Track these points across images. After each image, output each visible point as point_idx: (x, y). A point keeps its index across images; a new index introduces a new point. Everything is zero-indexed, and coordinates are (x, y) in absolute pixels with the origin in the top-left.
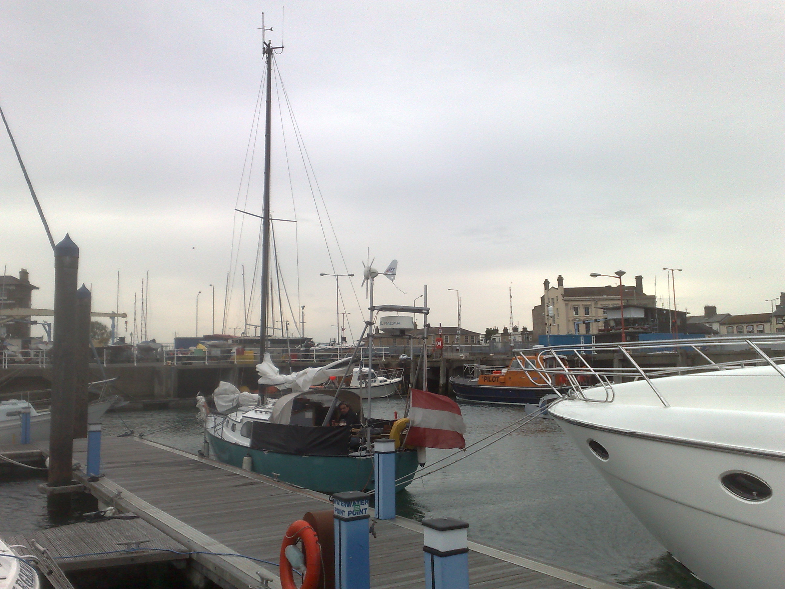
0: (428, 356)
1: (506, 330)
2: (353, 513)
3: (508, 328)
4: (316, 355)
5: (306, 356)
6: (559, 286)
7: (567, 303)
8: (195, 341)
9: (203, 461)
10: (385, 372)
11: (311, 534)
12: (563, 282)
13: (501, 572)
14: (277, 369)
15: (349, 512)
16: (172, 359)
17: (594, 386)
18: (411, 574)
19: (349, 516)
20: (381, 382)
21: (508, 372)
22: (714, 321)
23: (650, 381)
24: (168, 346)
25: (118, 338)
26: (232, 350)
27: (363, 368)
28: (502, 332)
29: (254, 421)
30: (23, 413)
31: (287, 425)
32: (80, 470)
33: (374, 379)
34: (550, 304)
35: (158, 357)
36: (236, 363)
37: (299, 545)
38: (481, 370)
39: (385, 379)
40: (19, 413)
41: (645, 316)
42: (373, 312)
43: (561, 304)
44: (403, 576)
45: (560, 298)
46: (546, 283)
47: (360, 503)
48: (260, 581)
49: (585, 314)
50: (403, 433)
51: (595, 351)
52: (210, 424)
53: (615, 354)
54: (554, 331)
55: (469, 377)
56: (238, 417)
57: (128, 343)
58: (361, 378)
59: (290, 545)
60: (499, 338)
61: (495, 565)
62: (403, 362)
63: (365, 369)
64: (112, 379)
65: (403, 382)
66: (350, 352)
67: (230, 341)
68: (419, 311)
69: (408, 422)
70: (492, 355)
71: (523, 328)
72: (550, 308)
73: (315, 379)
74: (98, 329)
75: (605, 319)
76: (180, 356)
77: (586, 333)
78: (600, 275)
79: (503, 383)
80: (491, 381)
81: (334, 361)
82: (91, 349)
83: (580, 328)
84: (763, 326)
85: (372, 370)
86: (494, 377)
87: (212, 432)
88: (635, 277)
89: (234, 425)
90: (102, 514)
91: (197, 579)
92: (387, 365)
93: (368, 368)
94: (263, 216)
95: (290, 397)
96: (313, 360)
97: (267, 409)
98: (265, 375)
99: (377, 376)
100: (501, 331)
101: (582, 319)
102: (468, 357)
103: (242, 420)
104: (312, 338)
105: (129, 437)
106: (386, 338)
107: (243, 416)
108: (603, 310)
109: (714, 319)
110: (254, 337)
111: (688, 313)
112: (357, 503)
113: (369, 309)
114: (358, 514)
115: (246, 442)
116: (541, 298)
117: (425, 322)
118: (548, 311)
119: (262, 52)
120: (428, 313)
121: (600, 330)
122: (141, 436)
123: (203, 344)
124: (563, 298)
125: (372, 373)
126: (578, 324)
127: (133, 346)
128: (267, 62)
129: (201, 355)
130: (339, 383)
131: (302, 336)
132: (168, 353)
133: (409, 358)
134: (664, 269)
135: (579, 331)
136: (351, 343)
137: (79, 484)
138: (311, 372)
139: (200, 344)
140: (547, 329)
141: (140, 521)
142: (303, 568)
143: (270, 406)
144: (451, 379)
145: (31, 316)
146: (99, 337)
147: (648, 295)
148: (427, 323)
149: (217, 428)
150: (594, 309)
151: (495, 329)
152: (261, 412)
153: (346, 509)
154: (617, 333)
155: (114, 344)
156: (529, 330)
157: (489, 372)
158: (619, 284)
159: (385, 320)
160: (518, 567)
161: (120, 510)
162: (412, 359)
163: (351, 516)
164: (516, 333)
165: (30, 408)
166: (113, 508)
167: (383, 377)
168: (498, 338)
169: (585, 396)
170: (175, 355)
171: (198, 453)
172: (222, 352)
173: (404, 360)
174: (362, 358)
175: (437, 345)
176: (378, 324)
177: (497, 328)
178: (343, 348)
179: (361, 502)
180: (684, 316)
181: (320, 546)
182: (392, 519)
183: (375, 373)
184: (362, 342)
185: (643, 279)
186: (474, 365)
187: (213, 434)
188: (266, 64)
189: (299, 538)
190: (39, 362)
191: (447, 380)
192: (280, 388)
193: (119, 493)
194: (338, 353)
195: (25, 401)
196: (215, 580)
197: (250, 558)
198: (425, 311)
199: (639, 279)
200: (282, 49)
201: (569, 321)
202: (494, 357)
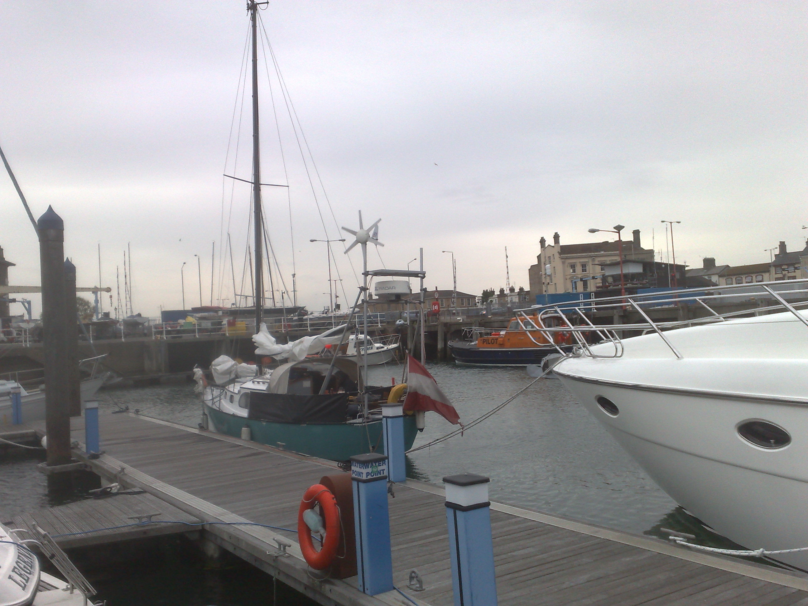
0: (425, 321)
1: (502, 291)
2: (371, 475)
3: (504, 289)
4: (310, 323)
5: (301, 326)
6: (555, 244)
7: (563, 260)
8: (183, 314)
9: (205, 434)
10: (382, 339)
11: (329, 498)
12: (559, 239)
13: (516, 527)
14: (274, 339)
15: (367, 473)
16: (161, 333)
17: (599, 343)
18: (428, 533)
19: (367, 477)
20: (377, 348)
21: (507, 334)
22: (712, 273)
23: (662, 334)
24: (155, 320)
25: (103, 314)
26: (222, 322)
27: (359, 335)
28: (499, 293)
29: (251, 392)
30: (13, 393)
31: (285, 395)
32: (78, 448)
33: (370, 346)
34: (547, 262)
35: (146, 331)
36: (227, 334)
37: (317, 508)
38: (479, 333)
39: (382, 345)
40: (8, 394)
41: (643, 271)
42: (367, 277)
43: (558, 262)
44: (419, 535)
45: (557, 256)
46: (542, 241)
47: (377, 464)
48: (277, 547)
49: (583, 272)
50: (401, 399)
51: (594, 309)
52: (208, 397)
53: (615, 311)
54: (551, 290)
55: (468, 341)
56: (235, 388)
57: (113, 318)
58: (357, 345)
59: (308, 509)
60: (496, 300)
61: (510, 520)
62: (399, 328)
63: (361, 336)
64: (104, 355)
65: (400, 348)
66: (345, 320)
67: (220, 313)
68: (415, 274)
69: (405, 388)
70: (490, 316)
71: (519, 288)
72: (547, 266)
73: (311, 347)
74: (81, 304)
75: (603, 275)
76: (169, 330)
77: (584, 290)
78: (598, 231)
79: (502, 345)
80: (490, 343)
81: (329, 329)
82: (79, 325)
83: (577, 286)
84: (762, 276)
85: (368, 337)
86: (493, 339)
87: (210, 404)
88: (632, 232)
89: (232, 397)
90: (109, 490)
91: (211, 550)
92: (383, 331)
93: (363, 335)
94: (253, 182)
95: (286, 367)
96: (308, 329)
97: (265, 379)
98: (261, 345)
99: (373, 343)
100: (497, 292)
101: (580, 276)
102: (465, 320)
103: (239, 391)
104: (305, 307)
105: (125, 414)
106: (380, 303)
107: (241, 387)
108: (600, 266)
109: (713, 271)
110: (245, 307)
111: (687, 266)
112: (374, 464)
113: (363, 274)
114: (376, 475)
115: (244, 413)
116: (538, 257)
117: (422, 286)
118: (545, 270)
119: (247, 8)
120: (425, 277)
121: (598, 287)
122: (137, 411)
123: (192, 316)
124: (560, 256)
125: (368, 340)
126: (575, 282)
127: (118, 321)
128: (251, 19)
129: (191, 328)
130: (335, 350)
131: (294, 305)
132: (156, 327)
133: (406, 323)
134: (663, 222)
135: (576, 289)
136: (345, 310)
137: (79, 462)
138: (308, 341)
139: (189, 317)
140: (544, 289)
141: (148, 495)
142: (322, 531)
143: (268, 376)
144: (449, 343)
145: (9, 294)
146: (83, 313)
147: (646, 249)
148: (424, 288)
149: (215, 400)
150: (591, 266)
151: (491, 291)
152: (258, 382)
153: (364, 471)
154: (616, 289)
155: (99, 319)
156: (526, 290)
157: (487, 334)
158: (618, 239)
159: (380, 285)
160: (532, 522)
161: (125, 485)
162: (408, 324)
163: (369, 477)
164: (513, 294)
165: (20, 388)
166: (117, 484)
167: (380, 343)
168: (494, 299)
169: (592, 353)
170: (164, 329)
171: (198, 427)
172: (213, 324)
173: (401, 325)
174: (357, 325)
175: (434, 309)
176: (372, 290)
177: (493, 289)
178: (337, 316)
179: (379, 464)
180: (683, 269)
181: (339, 508)
182: (401, 482)
183: (371, 340)
184: (356, 309)
185: (640, 233)
186: (472, 328)
187: (211, 406)
188: (251, 21)
189: (316, 502)
190: (22, 341)
191: (445, 344)
192: (278, 358)
193: (123, 469)
194: (333, 321)
195: (14, 381)
196: (230, 549)
197: (265, 526)
198: (421, 275)
199: (636, 233)
200: (267, 4)
201: (566, 279)
202: (492, 319)
